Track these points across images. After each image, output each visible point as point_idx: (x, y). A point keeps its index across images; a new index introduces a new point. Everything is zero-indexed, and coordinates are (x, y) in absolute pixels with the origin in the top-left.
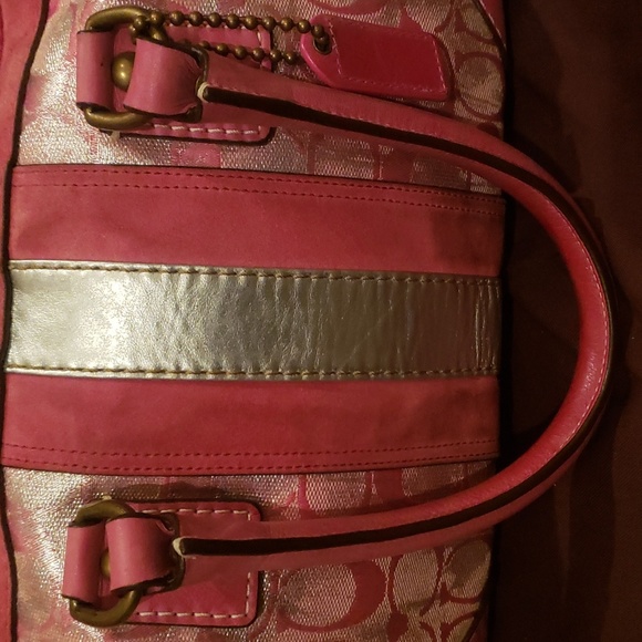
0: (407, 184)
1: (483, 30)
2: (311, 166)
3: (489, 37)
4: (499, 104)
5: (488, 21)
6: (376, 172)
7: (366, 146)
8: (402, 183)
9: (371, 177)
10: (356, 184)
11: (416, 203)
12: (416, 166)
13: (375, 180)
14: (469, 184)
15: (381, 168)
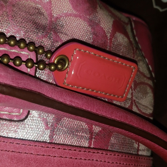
0: (107, 150)
1: (146, 72)
2: (51, 137)
3: (149, 76)
4: (152, 108)
5: (149, 68)
6: (90, 143)
7: (84, 125)
8: (104, 150)
9: (86, 145)
10: (78, 150)
11: (111, 162)
12: (112, 139)
13: (89, 148)
14: (138, 150)
15: (93, 140)
